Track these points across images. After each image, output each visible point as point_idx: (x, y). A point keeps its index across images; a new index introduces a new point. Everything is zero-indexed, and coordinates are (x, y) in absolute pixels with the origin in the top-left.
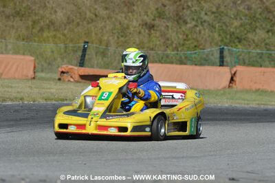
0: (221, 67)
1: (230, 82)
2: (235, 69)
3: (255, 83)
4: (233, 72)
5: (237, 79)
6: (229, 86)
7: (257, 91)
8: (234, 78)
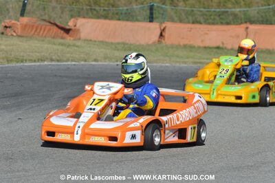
0: (151, 23)
1: (160, 38)
2: (164, 25)
3: (183, 38)
4: (162, 28)
5: (166, 34)
6: (159, 41)
7: (185, 46)
8: (163, 34)
